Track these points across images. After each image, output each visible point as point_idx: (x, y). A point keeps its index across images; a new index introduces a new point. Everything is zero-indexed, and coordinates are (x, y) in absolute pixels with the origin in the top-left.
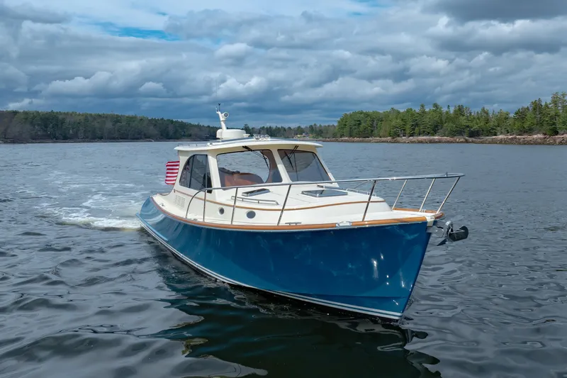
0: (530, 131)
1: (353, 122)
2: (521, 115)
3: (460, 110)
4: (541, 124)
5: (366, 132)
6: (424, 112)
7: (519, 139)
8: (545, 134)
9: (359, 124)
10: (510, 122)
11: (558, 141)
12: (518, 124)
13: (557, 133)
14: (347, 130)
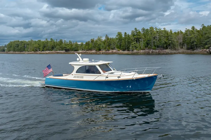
0: (91, 49)
1: (15, 45)
2: (87, 44)
3: (61, 41)
4: (94, 47)
5: (22, 49)
6: (48, 42)
7: (88, 52)
8: (96, 51)
9: (18, 46)
10: (84, 46)
11: (101, 53)
12: (87, 47)
13: (100, 50)
14: (12, 48)
